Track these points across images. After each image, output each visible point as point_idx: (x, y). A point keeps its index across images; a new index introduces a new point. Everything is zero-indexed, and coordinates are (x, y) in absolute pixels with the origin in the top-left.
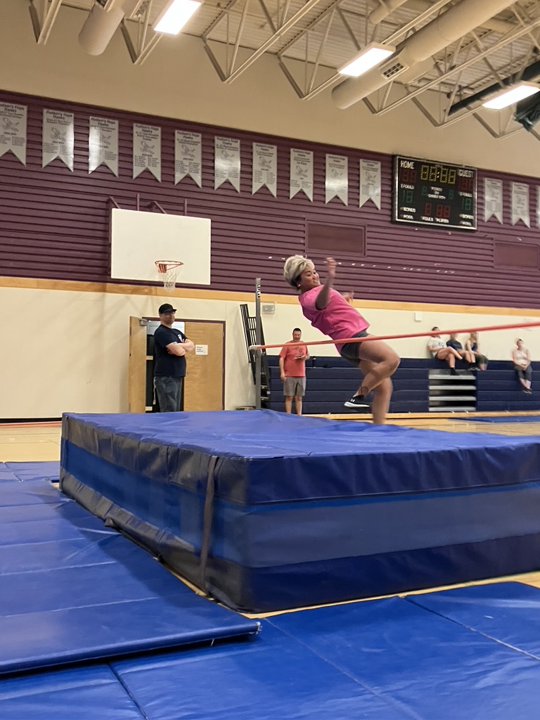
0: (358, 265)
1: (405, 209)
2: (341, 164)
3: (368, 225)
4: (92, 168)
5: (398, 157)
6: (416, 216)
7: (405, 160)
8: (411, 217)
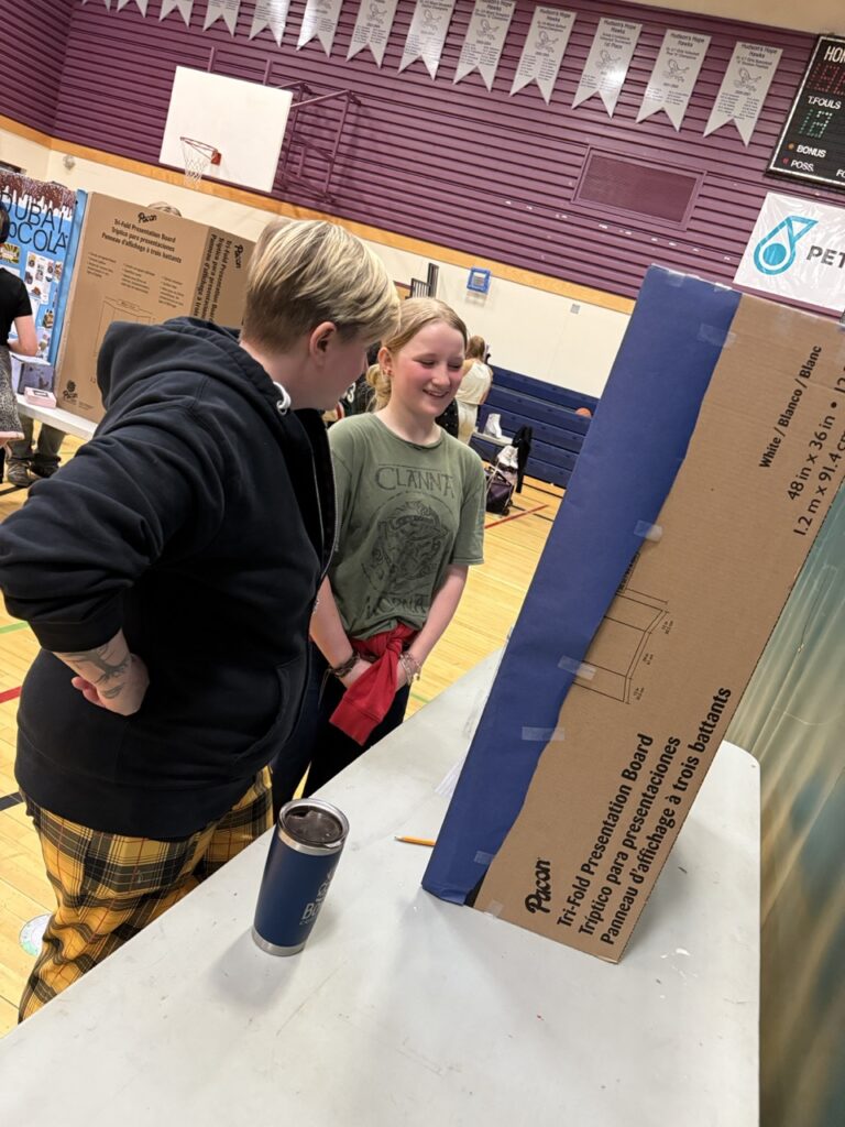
0: (663, 242)
1: (801, 149)
2: (691, 50)
3: (710, 173)
4: (302, 42)
5: (822, 38)
6: (820, 166)
7: (838, 45)
8: (810, 167)
